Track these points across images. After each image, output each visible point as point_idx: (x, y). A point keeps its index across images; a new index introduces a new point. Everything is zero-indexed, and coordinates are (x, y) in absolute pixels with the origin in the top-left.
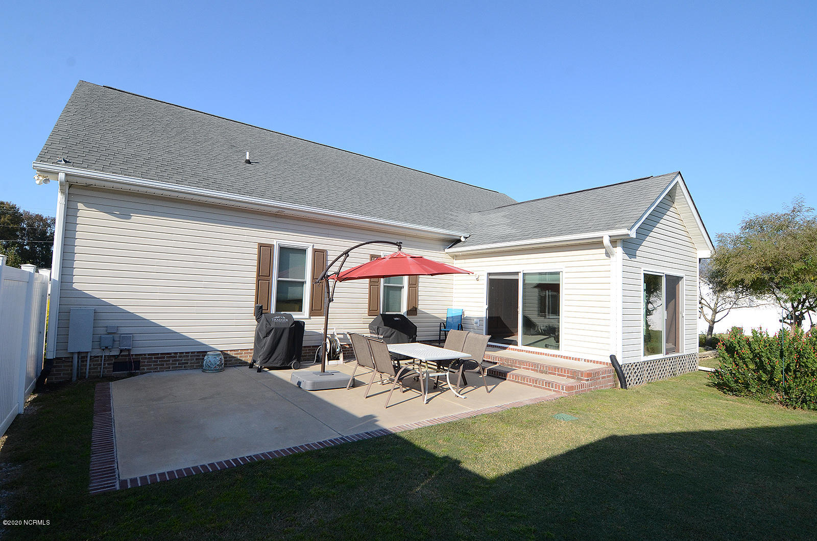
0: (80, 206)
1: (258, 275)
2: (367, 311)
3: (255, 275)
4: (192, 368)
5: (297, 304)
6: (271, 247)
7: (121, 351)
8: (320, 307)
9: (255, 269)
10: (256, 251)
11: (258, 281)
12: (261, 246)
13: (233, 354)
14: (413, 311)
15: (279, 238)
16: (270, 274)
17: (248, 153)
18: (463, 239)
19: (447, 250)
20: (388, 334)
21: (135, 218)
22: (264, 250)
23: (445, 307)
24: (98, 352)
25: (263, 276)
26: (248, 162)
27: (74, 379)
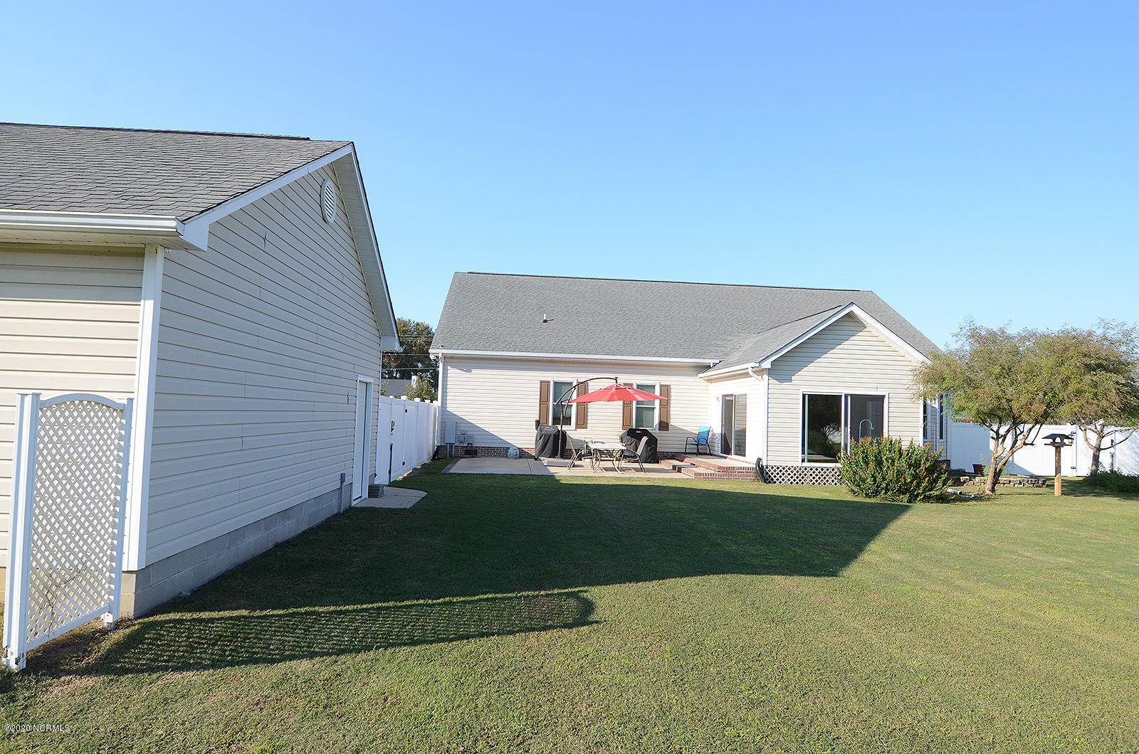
0: (449, 367)
1: (540, 401)
2: (621, 426)
3: (538, 401)
4: (503, 457)
5: (567, 421)
6: (548, 382)
7: (468, 444)
8: (582, 423)
9: (538, 397)
10: (539, 386)
11: (540, 405)
12: (541, 382)
13: (526, 450)
14: (664, 426)
15: (553, 376)
16: (548, 400)
17: (545, 315)
18: (712, 365)
19: (700, 375)
20: (629, 443)
21: (474, 371)
22: (544, 385)
23: (699, 425)
24: (457, 444)
25: (543, 401)
26: (546, 321)
27: (448, 457)
